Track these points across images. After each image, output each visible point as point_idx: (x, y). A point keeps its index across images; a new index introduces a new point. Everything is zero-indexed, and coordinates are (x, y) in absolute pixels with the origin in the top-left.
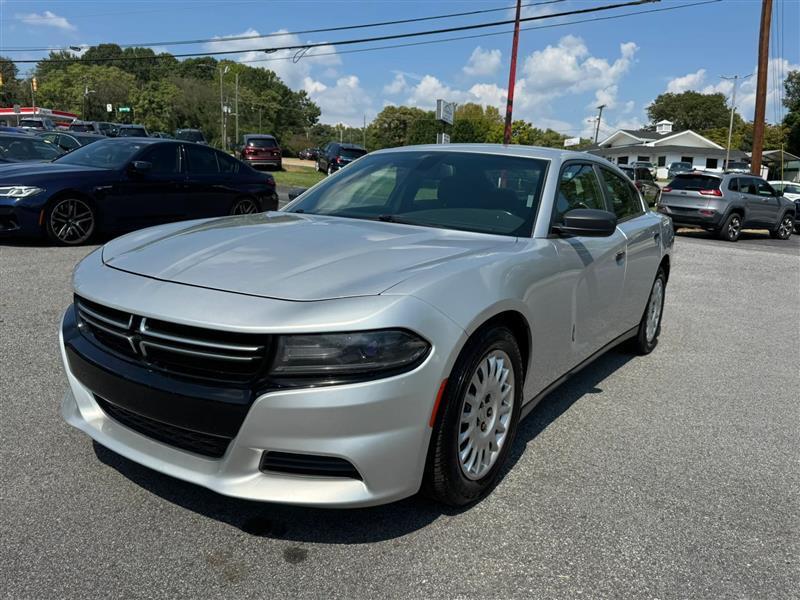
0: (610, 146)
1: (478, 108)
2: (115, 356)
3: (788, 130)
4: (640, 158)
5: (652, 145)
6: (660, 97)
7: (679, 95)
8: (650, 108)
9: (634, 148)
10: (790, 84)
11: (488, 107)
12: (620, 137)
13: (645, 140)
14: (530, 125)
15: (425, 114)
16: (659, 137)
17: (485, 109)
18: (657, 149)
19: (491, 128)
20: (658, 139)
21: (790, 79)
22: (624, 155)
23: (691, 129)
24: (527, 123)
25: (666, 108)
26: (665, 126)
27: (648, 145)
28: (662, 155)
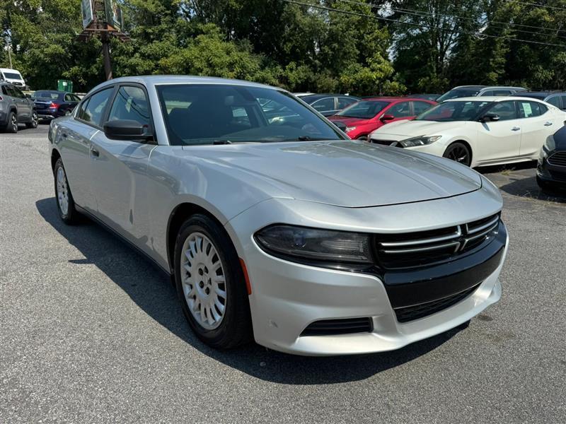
2: (464, 257)
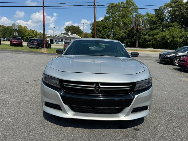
0: (58, 37)
1: (21, 26)
3: (92, 34)
4: (66, 40)
5: (68, 37)
6: (67, 26)
7: (70, 26)
8: (65, 29)
9: (64, 37)
10: (91, 25)
11: (24, 26)
12: (61, 35)
13: (66, 36)
14: (37, 31)
15: (6, 27)
16: (69, 35)
17: (23, 26)
18: (69, 38)
19: (26, 31)
20: (69, 36)
21: (91, 24)
22: (62, 39)
23: (75, 34)
24: (36, 31)
25: (68, 29)
26: (70, 33)
27: (67, 37)
28: (70, 39)
